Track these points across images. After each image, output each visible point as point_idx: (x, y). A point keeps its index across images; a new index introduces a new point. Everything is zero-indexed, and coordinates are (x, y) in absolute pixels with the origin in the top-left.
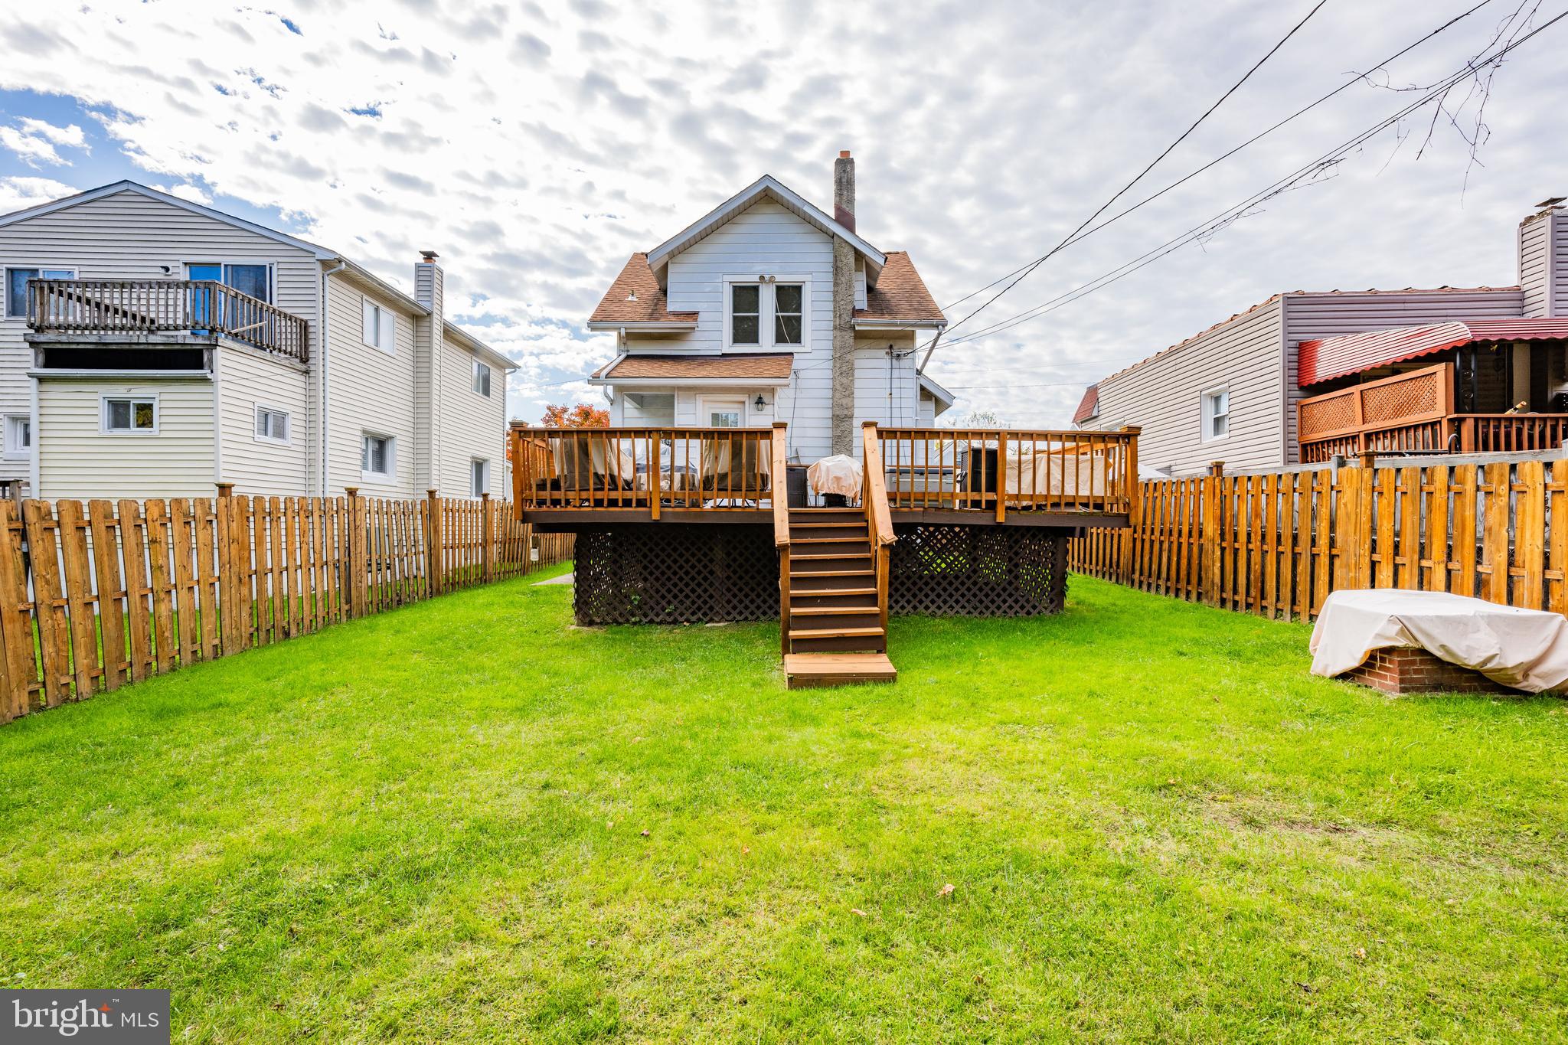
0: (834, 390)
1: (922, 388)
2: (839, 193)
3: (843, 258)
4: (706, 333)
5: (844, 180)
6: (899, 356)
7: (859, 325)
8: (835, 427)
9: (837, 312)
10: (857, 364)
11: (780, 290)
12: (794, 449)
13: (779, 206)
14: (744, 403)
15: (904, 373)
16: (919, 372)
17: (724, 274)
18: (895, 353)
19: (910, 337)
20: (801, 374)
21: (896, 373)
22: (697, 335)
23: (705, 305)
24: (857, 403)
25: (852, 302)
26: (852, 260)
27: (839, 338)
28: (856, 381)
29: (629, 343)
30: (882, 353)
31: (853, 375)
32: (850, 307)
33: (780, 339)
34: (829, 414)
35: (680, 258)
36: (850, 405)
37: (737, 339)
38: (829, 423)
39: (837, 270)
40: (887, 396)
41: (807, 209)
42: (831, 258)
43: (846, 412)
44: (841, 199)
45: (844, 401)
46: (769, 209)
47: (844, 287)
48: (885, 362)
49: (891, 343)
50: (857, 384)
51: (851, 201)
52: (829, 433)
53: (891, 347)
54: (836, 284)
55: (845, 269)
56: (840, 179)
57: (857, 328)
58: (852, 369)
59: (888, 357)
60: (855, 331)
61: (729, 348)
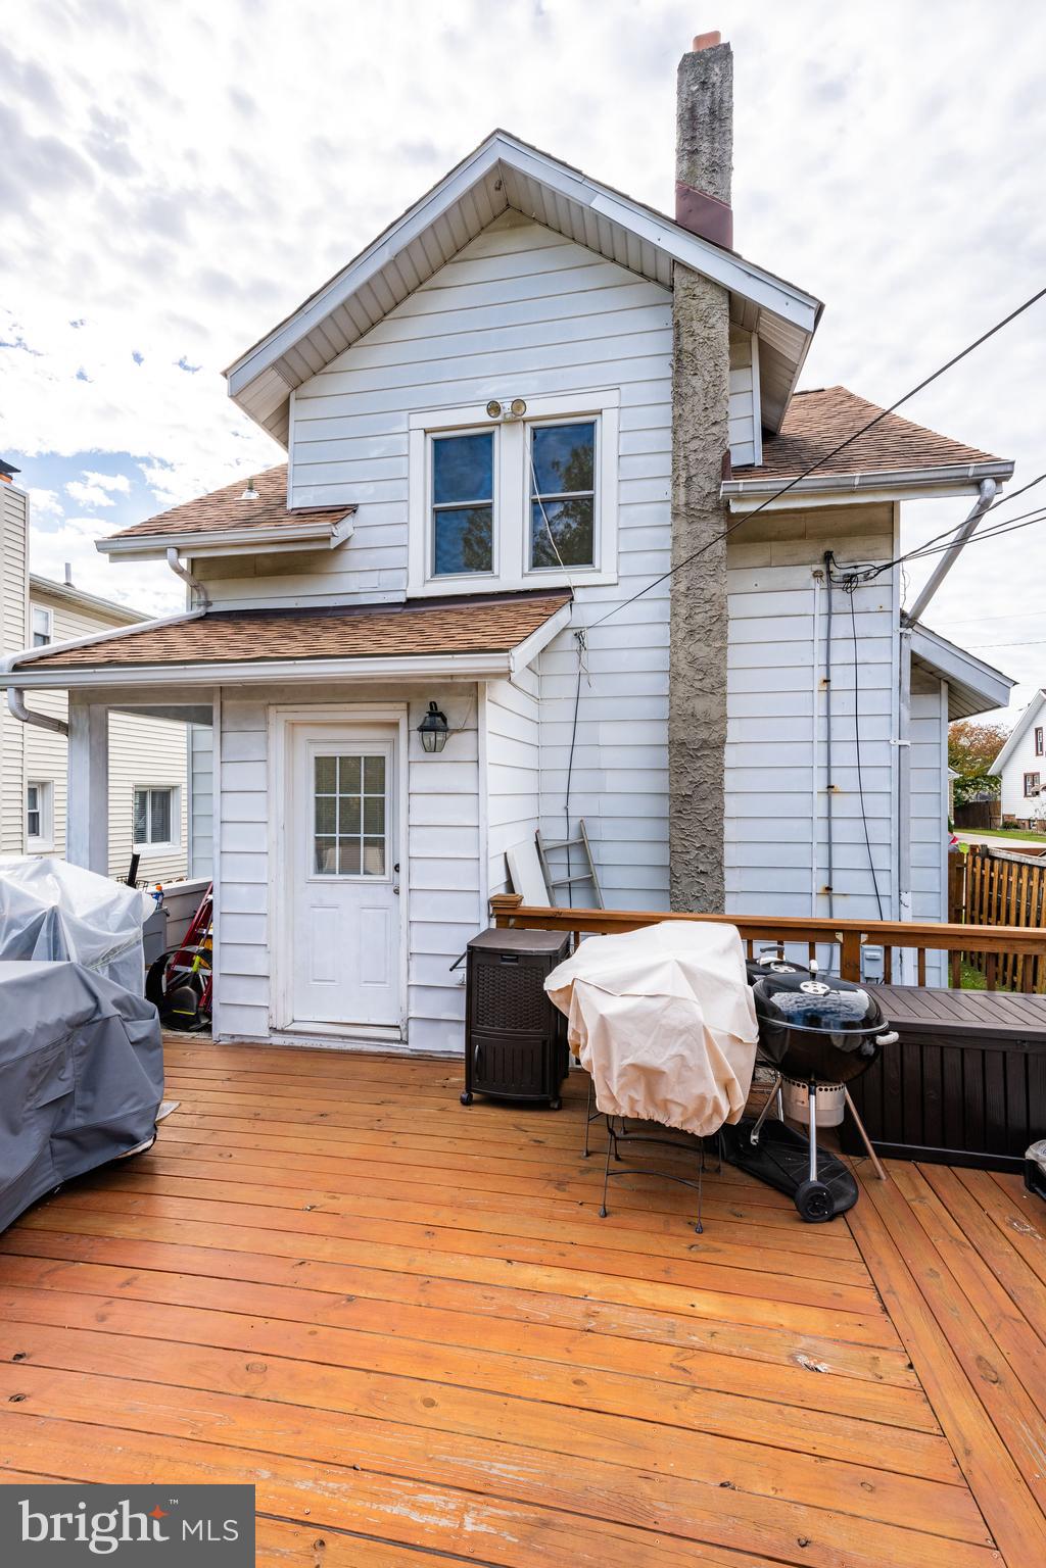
0: (675, 676)
1: (917, 662)
2: (689, 151)
3: (697, 326)
4: (373, 555)
5: (702, 111)
6: (850, 579)
7: (740, 497)
8: (677, 771)
9: (682, 477)
10: (735, 605)
11: (540, 436)
12: (574, 823)
13: (538, 228)
14: (395, 725)
15: (864, 624)
16: (908, 621)
17: (413, 411)
18: (838, 573)
19: (882, 524)
20: (590, 638)
21: (841, 626)
22: (351, 559)
23: (371, 489)
24: (734, 706)
25: (720, 440)
26: (722, 328)
27: (684, 541)
28: (731, 650)
29: (211, 586)
30: (805, 573)
31: (724, 636)
32: (715, 456)
33: (541, 557)
34: (661, 735)
35: (313, 386)
36: (715, 716)
37: (442, 564)
38: (663, 758)
39: (681, 360)
40: (818, 685)
41: (602, 205)
42: (666, 343)
43: (704, 734)
44: (693, 163)
45: (700, 705)
46: (513, 241)
47: (699, 401)
48: (812, 599)
49: (828, 546)
50: (735, 657)
51: (720, 167)
52: (661, 783)
53: (828, 557)
54: (679, 398)
55: (702, 355)
56: (692, 110)
57: (735, 508)
58: (721, 619)
59: (819, 586)
60: (730, 518)
61: (421, 582)
